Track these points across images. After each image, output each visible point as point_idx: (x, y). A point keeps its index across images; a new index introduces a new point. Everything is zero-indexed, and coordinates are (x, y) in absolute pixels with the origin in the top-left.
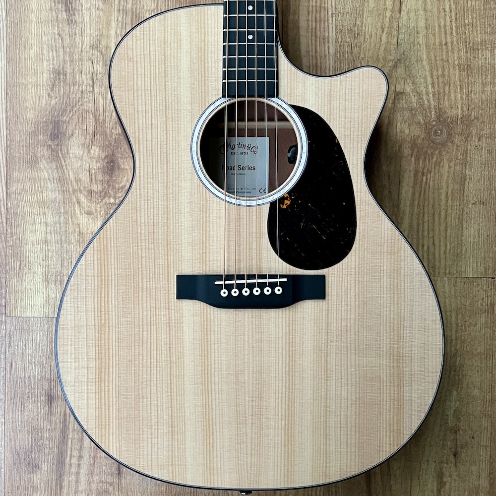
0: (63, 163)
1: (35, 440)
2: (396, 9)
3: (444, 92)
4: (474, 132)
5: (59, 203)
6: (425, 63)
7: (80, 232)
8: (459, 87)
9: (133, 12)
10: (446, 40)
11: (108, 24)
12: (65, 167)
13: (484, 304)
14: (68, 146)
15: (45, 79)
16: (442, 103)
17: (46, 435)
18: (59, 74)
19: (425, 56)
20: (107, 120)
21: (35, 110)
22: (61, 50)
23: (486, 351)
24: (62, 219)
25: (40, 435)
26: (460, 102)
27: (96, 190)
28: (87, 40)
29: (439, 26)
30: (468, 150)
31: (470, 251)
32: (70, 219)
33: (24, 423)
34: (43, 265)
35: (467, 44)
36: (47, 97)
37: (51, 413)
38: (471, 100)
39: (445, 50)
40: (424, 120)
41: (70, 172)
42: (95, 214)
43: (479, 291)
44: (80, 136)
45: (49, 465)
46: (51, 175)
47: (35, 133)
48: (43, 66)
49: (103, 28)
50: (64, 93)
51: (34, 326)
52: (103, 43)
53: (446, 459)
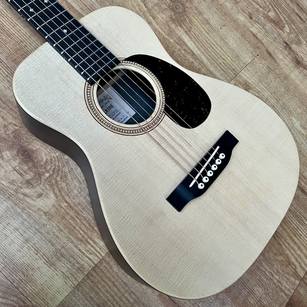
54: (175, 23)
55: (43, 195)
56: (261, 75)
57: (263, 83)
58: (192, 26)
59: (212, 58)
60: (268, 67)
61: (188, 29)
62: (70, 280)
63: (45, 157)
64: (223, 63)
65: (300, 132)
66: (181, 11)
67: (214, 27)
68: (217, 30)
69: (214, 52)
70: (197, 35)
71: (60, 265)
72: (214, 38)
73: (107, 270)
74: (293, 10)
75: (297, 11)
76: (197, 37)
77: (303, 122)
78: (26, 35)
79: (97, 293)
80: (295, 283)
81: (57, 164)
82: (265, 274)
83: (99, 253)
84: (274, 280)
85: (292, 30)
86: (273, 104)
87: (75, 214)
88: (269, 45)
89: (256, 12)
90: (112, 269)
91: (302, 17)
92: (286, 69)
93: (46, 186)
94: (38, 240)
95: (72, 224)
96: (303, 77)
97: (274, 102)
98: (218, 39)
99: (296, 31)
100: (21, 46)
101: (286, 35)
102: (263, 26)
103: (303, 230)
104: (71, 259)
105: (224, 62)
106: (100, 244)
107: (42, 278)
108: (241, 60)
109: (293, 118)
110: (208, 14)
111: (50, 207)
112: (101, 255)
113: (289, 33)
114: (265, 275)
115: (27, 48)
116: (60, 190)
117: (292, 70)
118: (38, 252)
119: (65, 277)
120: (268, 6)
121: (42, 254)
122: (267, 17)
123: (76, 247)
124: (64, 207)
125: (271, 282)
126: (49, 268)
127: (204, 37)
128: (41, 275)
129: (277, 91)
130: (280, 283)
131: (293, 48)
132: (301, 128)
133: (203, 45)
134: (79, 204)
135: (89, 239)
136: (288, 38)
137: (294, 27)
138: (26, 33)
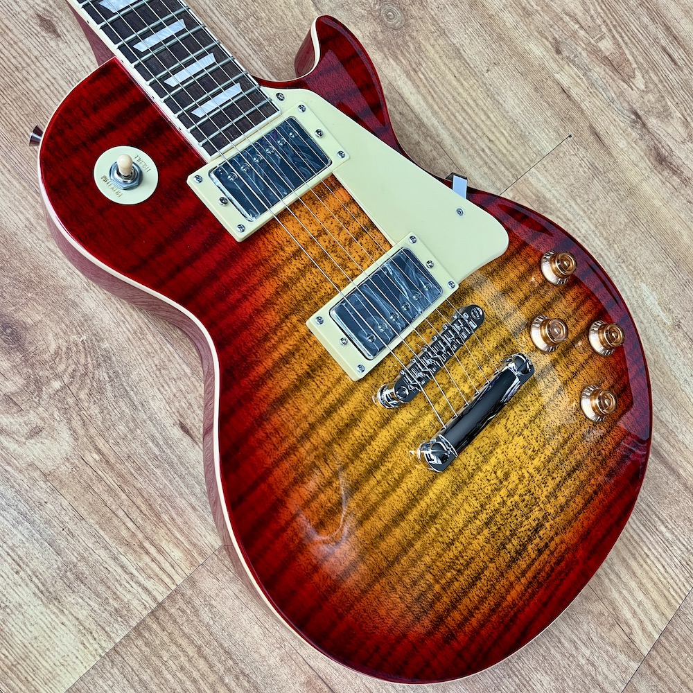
54: (383, 51)
55: (44, 432)
56: (574, 182)
57: (578, 200)
58: (421, 60)
59: (463, 136)
60: (592, 164)
61: (411, 66)
62: (95, 639)
63: (53, 342)
64: (490, 148)
65: (658, 318)
66: (397, 25)
67: (472, 66)
68: (479, 74)
69: (469, 122)
70: (432, 82)
71: (73, 601)
72: (471, 92)
73: (185, 618)
74: (655, 40)
75: (663, 42)
76: (431, 86)
77: (665, 295)
78: (29, 54)
79: (158, 672)
80: (627, 669)
81: (82, 361)
82: (560, 642)
83: (169, 576)
84: (581, 659)
85: (650, 85)
86: (598, 249)
87: (116, 481)
88: (596, 115)
89: (572, 40)
90: (197, 616)
91: (676, 56)
92: (633, 172)
93: (50, 411)
94: (24, 540)
95: (109, 503)
96: (669, 192)
97: (602, 246)
98: (479, 94)
99: (661, 87)
100: (14, 78)
101: (636, 94)
102: (586, 71)
103: (652, 544)
104: (101, 588)
105: (491, 146)
106: (172, 555)
107: (27, 631)
108: (530, 143)
109: (643, 285)
110: (461, 36)
111: (58, 460)
112: (174, 582)
113: (643, 91)
114: (560, 646)
115: (28, 84)
116: (84, 422)
117: (647, 175)
118: (20, 566)
119: (83, 631)
120: (599, 26)
121: (30, 573)
122: (595, 52)
123: (115, 559)
124: (92, 464)
125: (572, 662)
126: (46, 606)
127: (449, 87)
128: (25, 624)
129: (609, 221)
130: (593, 665)
131: (649, 125)
132: (660, 310)
133: (446, 105)
134: (129, 457)
135: (147, 541)
136: (641, 101)
137: (655, 78)
138: (30, 50)
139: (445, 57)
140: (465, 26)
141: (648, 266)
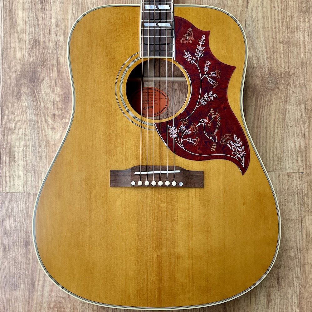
0: (37, 97)
1: (17, 269)
2: (245, 6)
3: (274, 57)
4: (292, 83)
5: (34, 122)
6: (262, 39)
7: (47, 140)
8: (283, 55)
9: (82, 5)
10: (275, 25)
11: (67, 12)
12: (38, 100)
13: (297, 188)
14: (41, 86)
15: (27, 45)
16: (272, 64)
17: (24, 267)
18: (36, 41)
19: (262, 35)
20: (65, 71)
21: (20, 64)
22: (37, 27)
23: (297, 218)
24: (36, 132)
25: (20, 266)
26: (283, 63)
27: (58, 114)
28: (53, 21)
29: (271, 17)
30: (288, 93)
31: (289, 156)
32: (41, 132)
33: (10, 259)
34: (23, 160)
35: (288, 28)
36: (28, 56)
37: (27, 253)
38: (290, 63)
39: (274, 32)
40: (261, 75)
41: (42, 103)
42: (57, 129)
43: (294, 181)
44: (48, 81)
45: (25, 285)
46: (29, 104)
47: (19, 78)
48: (26, 37)
49: (64, 14)
50: (39, 54)
51: (17, 198)
52: (64, 23)
53: (273, 285)
139: (278, 110)
140: (298, 105)
141: (288, 239)
